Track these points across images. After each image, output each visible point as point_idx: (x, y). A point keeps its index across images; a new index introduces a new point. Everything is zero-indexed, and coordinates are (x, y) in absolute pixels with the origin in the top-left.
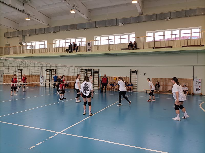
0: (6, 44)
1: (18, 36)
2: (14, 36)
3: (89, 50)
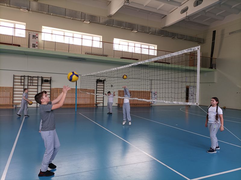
3: (34, 46)
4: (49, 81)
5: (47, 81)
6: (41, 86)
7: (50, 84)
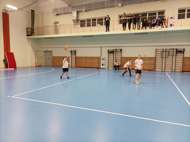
0: (54, 22)
1: (71, 13)
2: (65, 12)
3: (171, 25)
4: (182, 52)
5: (180, 52)
6: (176, 55)
7: (183, 53)
